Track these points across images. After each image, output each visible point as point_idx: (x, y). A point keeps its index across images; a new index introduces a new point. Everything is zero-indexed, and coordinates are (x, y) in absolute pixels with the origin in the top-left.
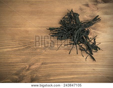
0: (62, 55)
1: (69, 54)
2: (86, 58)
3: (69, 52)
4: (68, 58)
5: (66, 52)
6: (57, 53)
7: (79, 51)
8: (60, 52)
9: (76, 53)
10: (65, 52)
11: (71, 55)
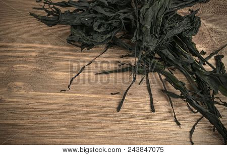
0: (88, 112)
1: (119, 109)
2: (191, 132)
3: (116, 104)
4: (111, 126)
5: (105, 100)
6: (64, 105)
7: (161, 103)
8: (77, 99)
9: (148, 107)
10: (99, 100)
11: (127, 115)
